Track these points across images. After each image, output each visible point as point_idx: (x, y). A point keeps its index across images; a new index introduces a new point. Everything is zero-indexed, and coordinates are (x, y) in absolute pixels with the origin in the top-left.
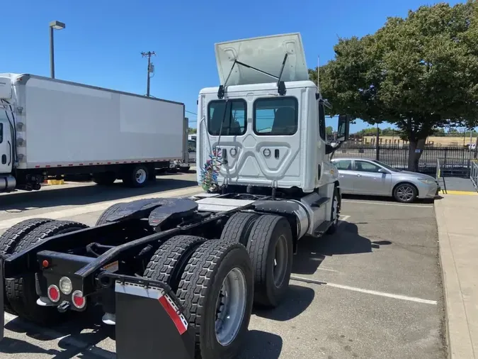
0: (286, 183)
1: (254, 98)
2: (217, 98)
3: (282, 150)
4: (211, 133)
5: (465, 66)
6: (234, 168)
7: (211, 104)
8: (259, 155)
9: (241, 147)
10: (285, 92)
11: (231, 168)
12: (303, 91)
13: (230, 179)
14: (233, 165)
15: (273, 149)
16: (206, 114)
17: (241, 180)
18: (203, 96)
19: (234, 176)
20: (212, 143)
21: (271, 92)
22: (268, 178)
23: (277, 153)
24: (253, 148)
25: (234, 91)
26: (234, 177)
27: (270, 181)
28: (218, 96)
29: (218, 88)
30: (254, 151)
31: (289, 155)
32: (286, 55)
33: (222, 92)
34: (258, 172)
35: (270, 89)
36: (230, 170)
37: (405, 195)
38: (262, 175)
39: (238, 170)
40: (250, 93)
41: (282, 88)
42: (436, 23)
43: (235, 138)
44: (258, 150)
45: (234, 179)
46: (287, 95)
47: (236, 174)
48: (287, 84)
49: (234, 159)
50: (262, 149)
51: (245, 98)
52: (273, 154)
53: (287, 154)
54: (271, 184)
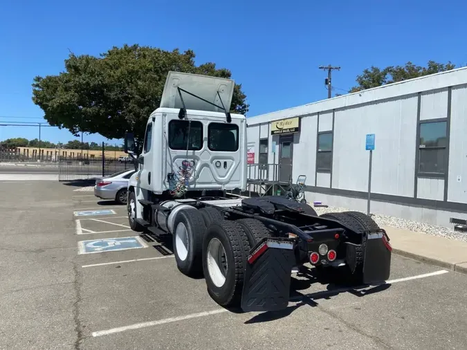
0: (231, 186)
1: (209, 122)
2: (178, 118)
3: (229, 162)
4: (172, 148)
7: (172, 123)
8: (213, 166)
9: (198, 160)
10: (231, 121)
12: (242, 121)
13: (189, 186)
14: (192, 174)
15: (222, 161)
16: (167, 131)
17: (198, 186)
18: (164, 115)
19: (192, 183)
20: (173, 155)
21: (222, 119)
22: (218, 182)
23: (225, 163)
24: (208, 161)
25: (192, 114)
28: (179, 117)
30: (209, 163)
33: (182, 113)
34: (211, 179)
35: (220, 117)
38: (214, 181)
39: (195, 179)
40: (206, 118)
41: (229, 118)
43: (194, 153)
44: (212, 162)
45: (192, 186)
46: (232, 123)
47: (194, 182)
48: (232, 115)
50: (214, 162)
51: (201, 121)
52: (223, 165)
53: (232, 165)
54: (221, 188)
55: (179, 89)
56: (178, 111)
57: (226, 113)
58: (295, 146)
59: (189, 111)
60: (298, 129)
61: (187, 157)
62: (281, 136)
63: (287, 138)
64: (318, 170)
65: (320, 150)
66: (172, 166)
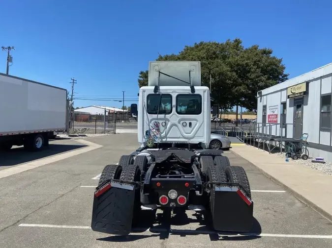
0: (195, 141)
1: (177, 94)
2: (153, 93)
3: (193, 122)
4: (149, 113)
5: (231, 77)
6: (164, 133)
7: (149, 96)
8: (180, 126)
9: (169, 121)
10: (195, 92)
11: (163, 133)
12: (205, 92)
13: (162, 140)
14: (164, 131)
15: (188, 122)
16: (146, 102)
17: (169, 140)
18: (144, 91)
20: (150, 118)
22: (184, 138)
23: (190, 124)
25: (163, 89)
26: (164, 138)
27: (186, 140)
29: (154, 87)
30: (177, 123)
31: (197, 125)
32: (190, 72)
33: (156, 89)
34: (179, 135)
35: (186, 89)
36: (162, 134)
37: (216, 146)
38: (181, 136)
39: (166, 135)
40: (174, 91)
41: (193, 90)
42: (214, 53)
43: (165, 117)
44: (179, 123)
45: (164, 140)
46: (195, 93)
47: (166, 137)
48: (196, 88)
49: (164, 128)
50: (182, 122)
51: (171, 94)
52: (188, 125)
53: (196, 125)
54: (187, 142)
55: (160, 72)
56: (153, 88)
57: (190, 86)
58: (305, 107)
59: (161, 88)
60: (306, 93)
61: (157, 119)
62: (295, 100)
63: (299, 101)
64: (321, 130)
65: (322, 111)
66: (149, 125)
